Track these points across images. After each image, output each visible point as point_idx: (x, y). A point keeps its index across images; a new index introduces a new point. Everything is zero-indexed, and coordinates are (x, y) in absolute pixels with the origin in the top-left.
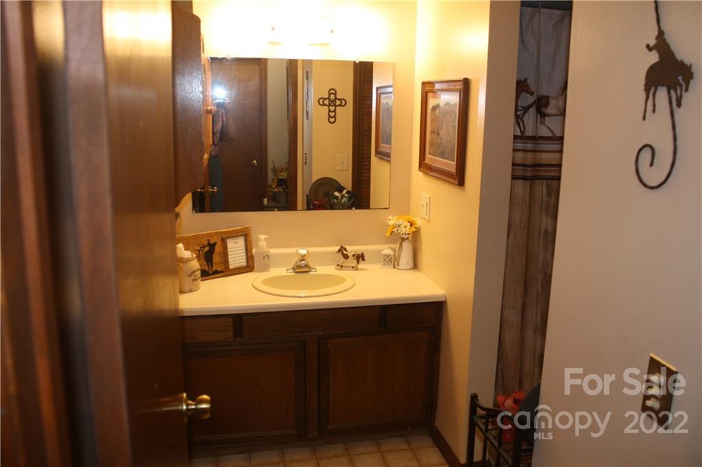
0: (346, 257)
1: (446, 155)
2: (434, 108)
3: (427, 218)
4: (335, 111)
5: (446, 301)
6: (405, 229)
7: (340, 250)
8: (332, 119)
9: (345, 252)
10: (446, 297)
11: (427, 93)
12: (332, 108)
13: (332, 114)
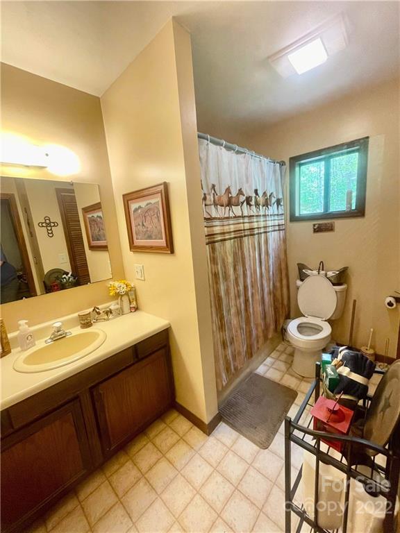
0: (99, 313)
1: (154, 237)
2: (136, 210)
3: (143, 279)
4: (51, 229)
5: (170, 327)
6: (123, 290)
7: (94, 310)
8: (51, 234)
9: (98, 310)
10: (170, 324)
11: (128, 201)
12: (49, 228)
13: (50, 232)
